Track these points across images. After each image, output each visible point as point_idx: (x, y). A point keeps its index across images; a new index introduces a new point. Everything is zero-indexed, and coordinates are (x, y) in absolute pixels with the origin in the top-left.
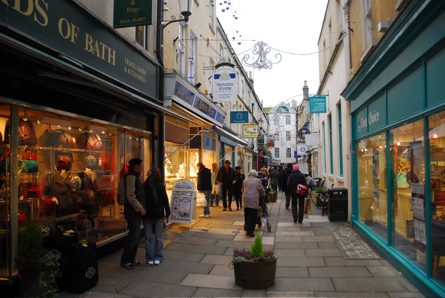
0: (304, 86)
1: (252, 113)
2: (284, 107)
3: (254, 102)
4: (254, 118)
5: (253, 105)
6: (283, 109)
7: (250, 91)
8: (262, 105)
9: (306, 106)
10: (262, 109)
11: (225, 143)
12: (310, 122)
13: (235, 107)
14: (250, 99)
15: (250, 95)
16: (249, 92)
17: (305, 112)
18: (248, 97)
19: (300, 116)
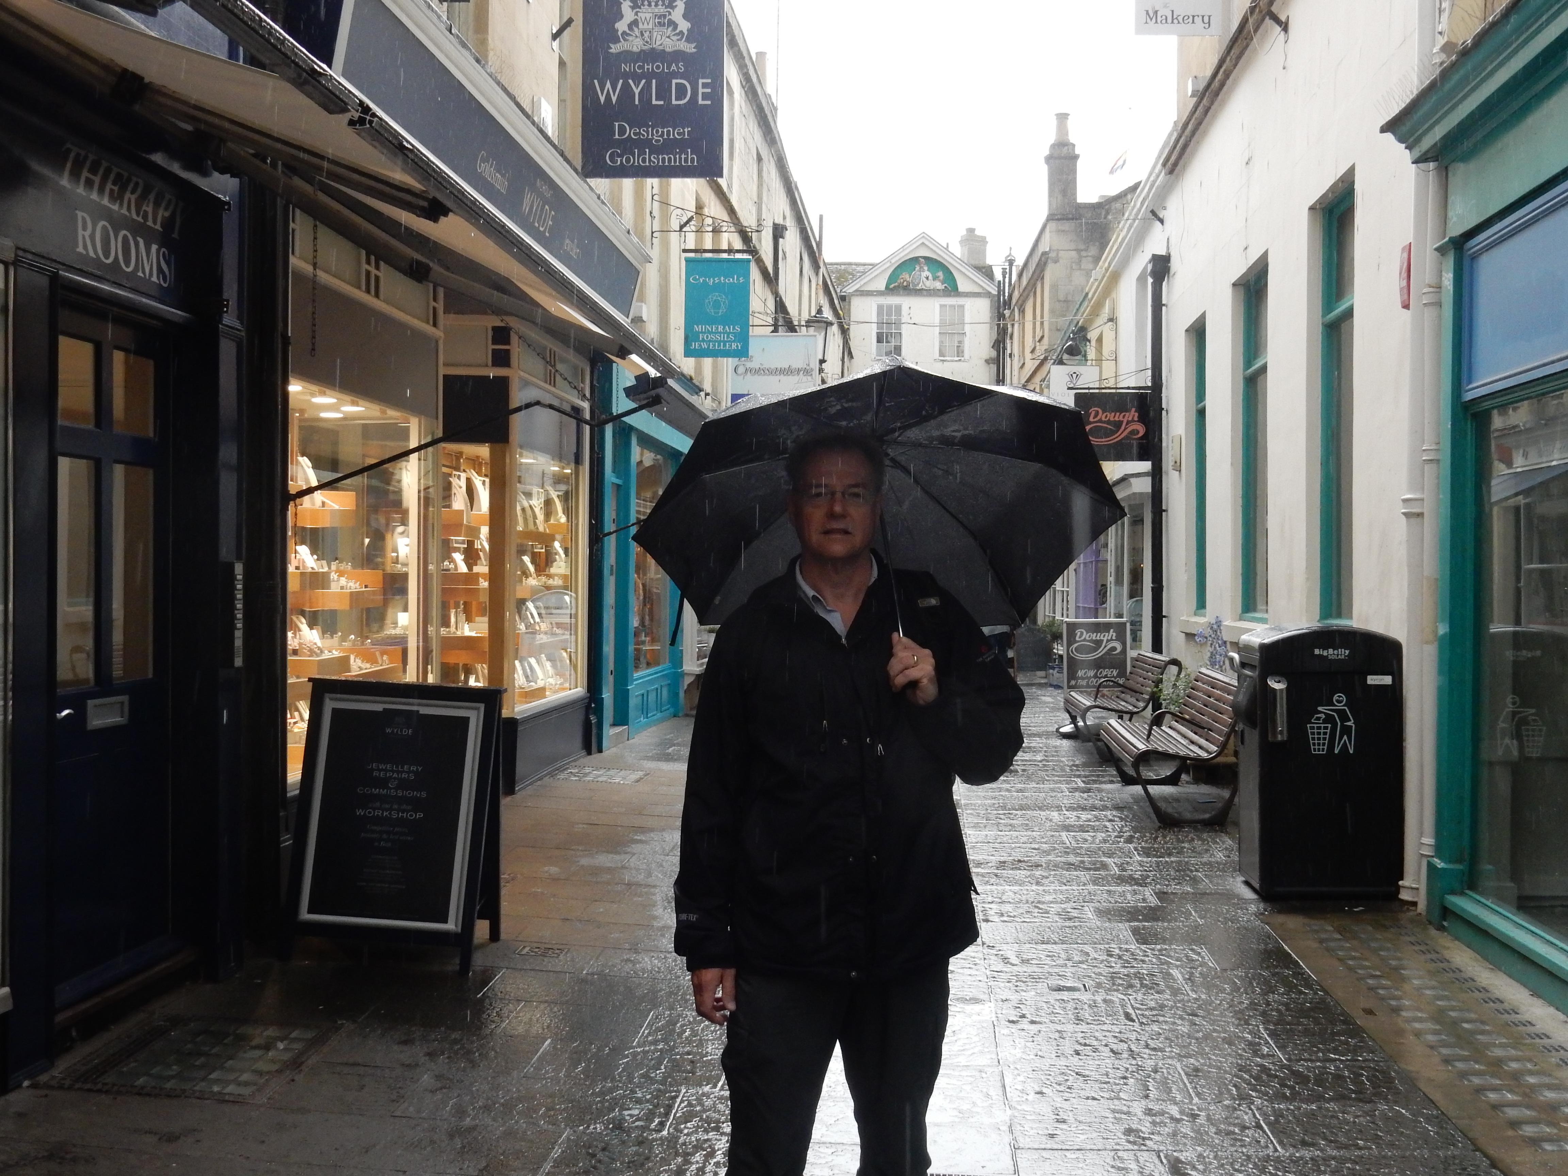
0: (1052, 141)
1: (771, 279)
2: (934, 263)
3: (784, 218)
4: (781, 307)
5: (778, 232)
6: (927, 273)
7: (765, 154)
8: (819, 244)
9: (1061, 254)
10: (821, 265)
11: (637, 430)
12: (1093, 335)
13: (692, 226)
14: (765, 198)
15: (765, 174)
16: (759, 159)
17: (1054, 288)
18: (755, 188)
19: (1022, 311)
